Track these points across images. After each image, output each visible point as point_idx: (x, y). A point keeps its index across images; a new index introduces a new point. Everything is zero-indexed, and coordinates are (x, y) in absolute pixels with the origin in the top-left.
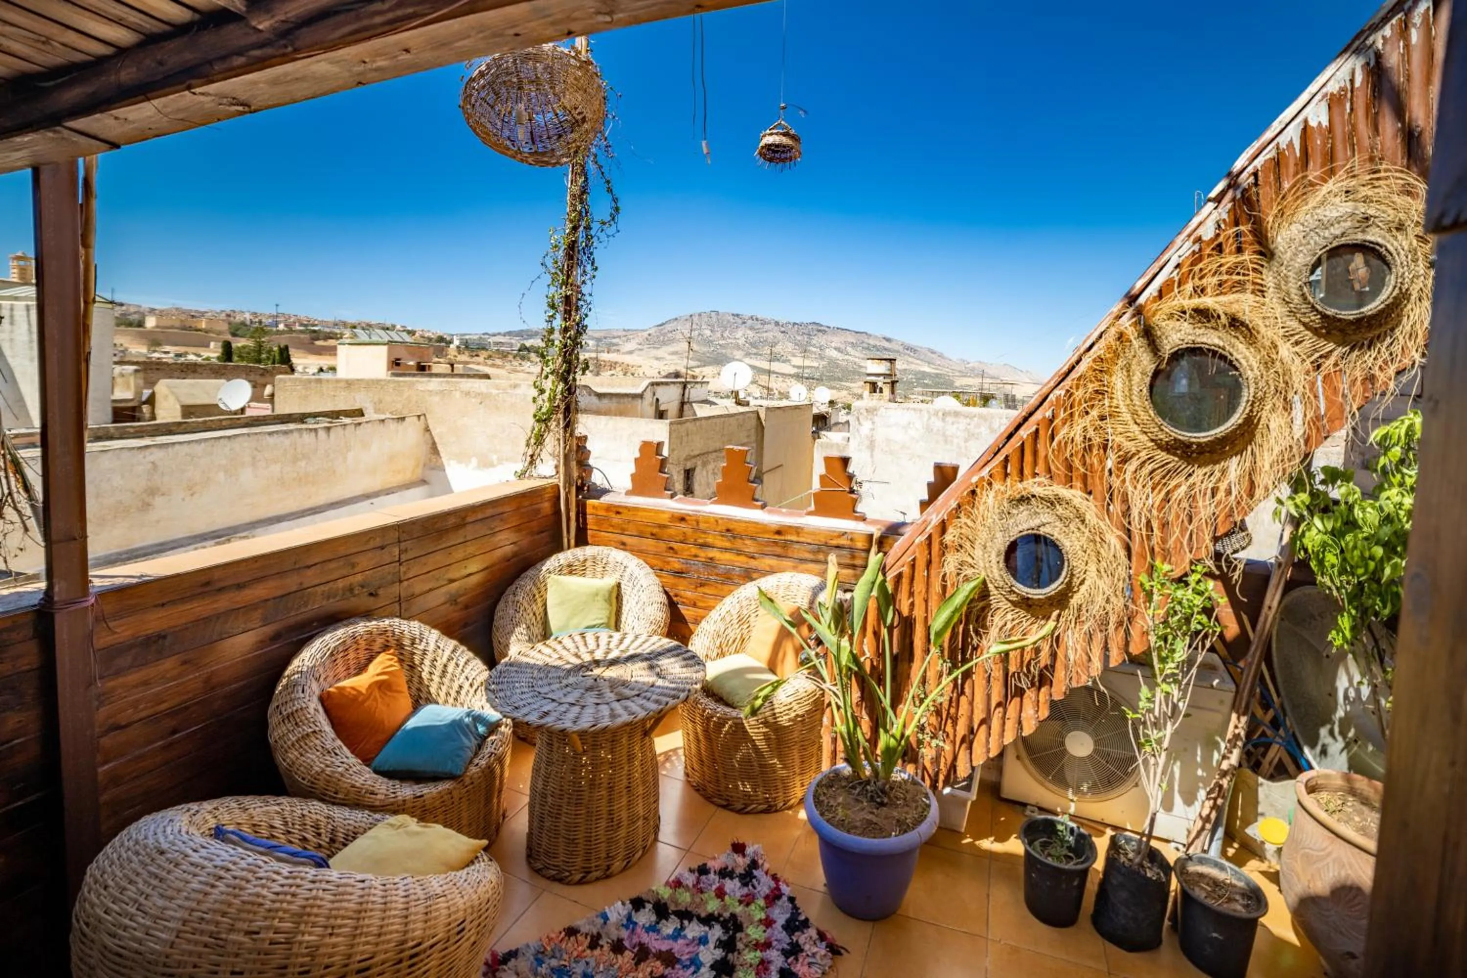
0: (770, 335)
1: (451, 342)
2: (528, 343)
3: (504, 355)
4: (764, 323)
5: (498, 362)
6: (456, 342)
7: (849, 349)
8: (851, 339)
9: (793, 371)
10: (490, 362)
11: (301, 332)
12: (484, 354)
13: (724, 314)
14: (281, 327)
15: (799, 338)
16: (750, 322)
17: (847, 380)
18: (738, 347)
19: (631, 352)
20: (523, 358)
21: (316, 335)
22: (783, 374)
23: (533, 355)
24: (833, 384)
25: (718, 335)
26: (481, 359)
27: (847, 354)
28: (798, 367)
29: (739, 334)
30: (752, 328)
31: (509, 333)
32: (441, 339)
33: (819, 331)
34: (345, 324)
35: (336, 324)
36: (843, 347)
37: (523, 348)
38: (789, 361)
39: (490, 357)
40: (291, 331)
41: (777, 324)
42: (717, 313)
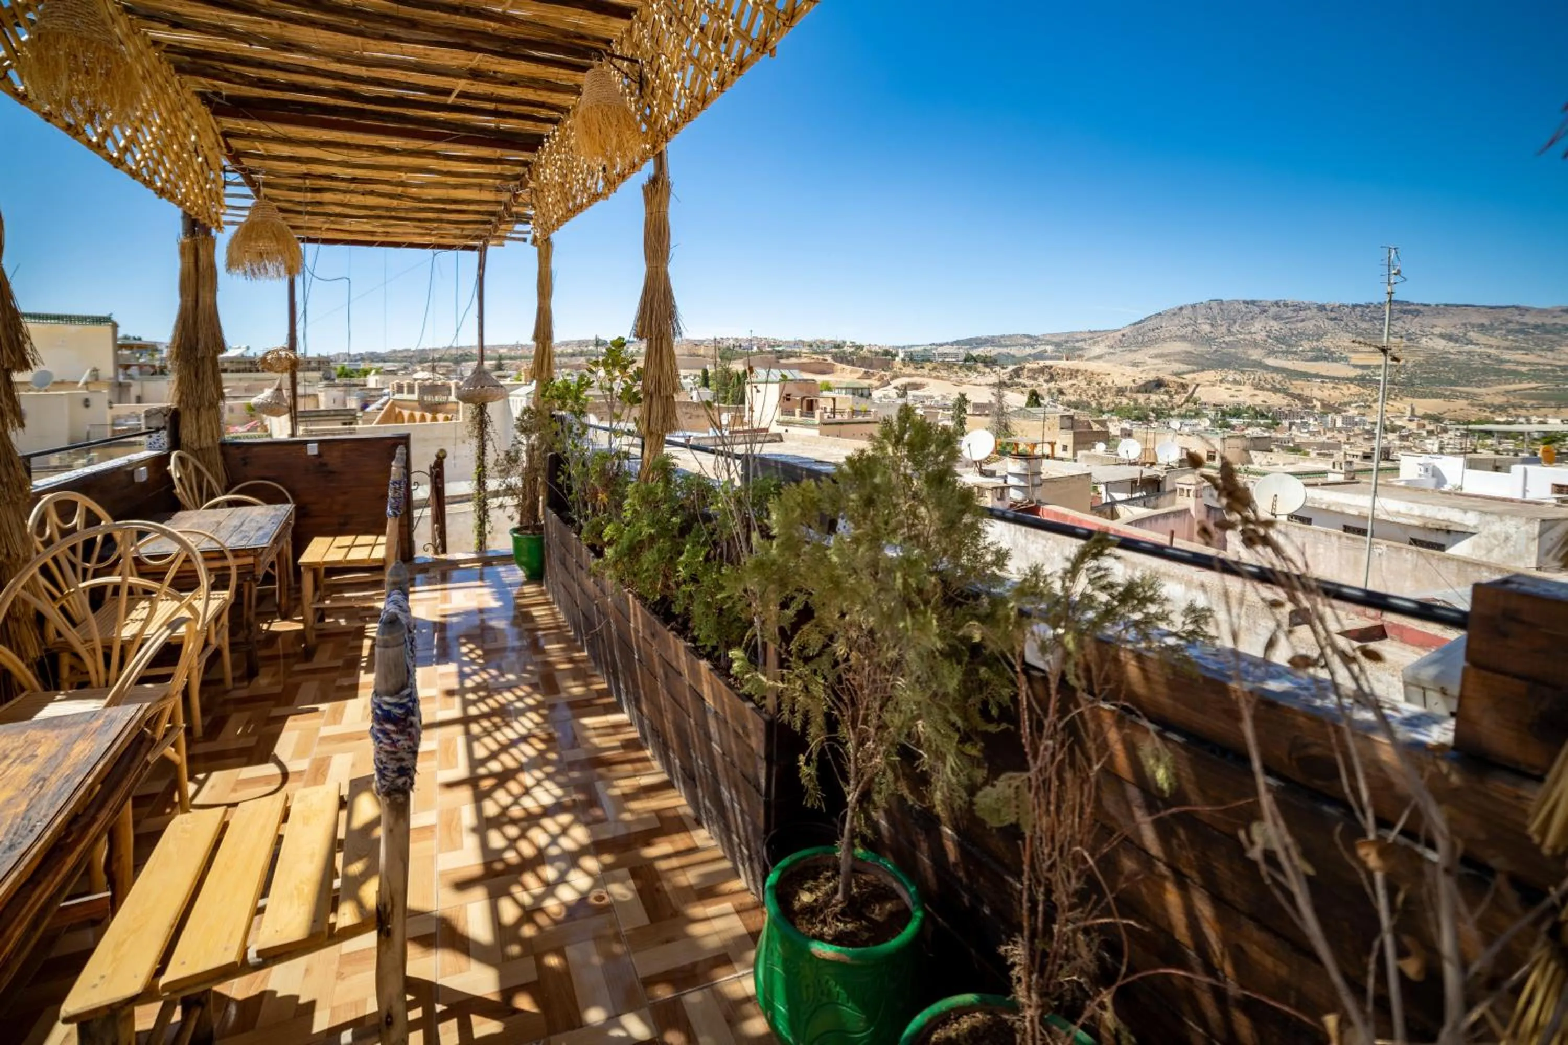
0: (1310, 325)
1: (896, 355)
2: (975, 353)
3: (949, 366)
4: (1298, 308)
5: (944, 373)
6: (901, 355)
7: (1472, 335)
8: (1476, 319)
9: (1353, 373)
10: (934, 374)
11: (769, 352)
12: (929, 366)
13: (1231, 303)
14: (755, 349)
15: (1364, 325)
16: (1274, 310)
17: (1469, 383)
18: (1255, 344)
19: (1099, 357)
20: (969, 369)
21: (780, 355)
22: (1333, 379)
23: (980, 365)
24: (1436, 389)
25: (1224, 329)
26: (926, 371)
27: (1470, 342)
28: (1363, 367)
29: (1257, 326)
30: (1276, 318)
31: (957, 343)
32: (887, 353)
33: (1405, 312)
34: (803, 343)
35: (796, 344)
36: (1458, 332)
37: (969, 358)
38: (1346, 359)
39: (935, 369)
40: (761, 352)
41: (1322, 308)
42: (1221, 302)
